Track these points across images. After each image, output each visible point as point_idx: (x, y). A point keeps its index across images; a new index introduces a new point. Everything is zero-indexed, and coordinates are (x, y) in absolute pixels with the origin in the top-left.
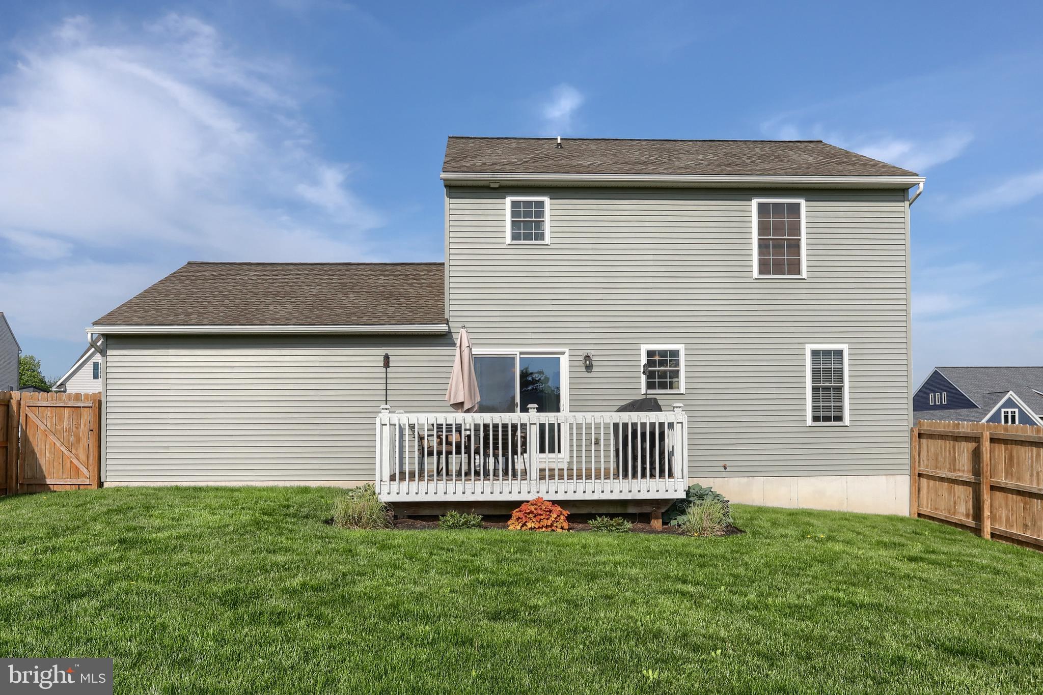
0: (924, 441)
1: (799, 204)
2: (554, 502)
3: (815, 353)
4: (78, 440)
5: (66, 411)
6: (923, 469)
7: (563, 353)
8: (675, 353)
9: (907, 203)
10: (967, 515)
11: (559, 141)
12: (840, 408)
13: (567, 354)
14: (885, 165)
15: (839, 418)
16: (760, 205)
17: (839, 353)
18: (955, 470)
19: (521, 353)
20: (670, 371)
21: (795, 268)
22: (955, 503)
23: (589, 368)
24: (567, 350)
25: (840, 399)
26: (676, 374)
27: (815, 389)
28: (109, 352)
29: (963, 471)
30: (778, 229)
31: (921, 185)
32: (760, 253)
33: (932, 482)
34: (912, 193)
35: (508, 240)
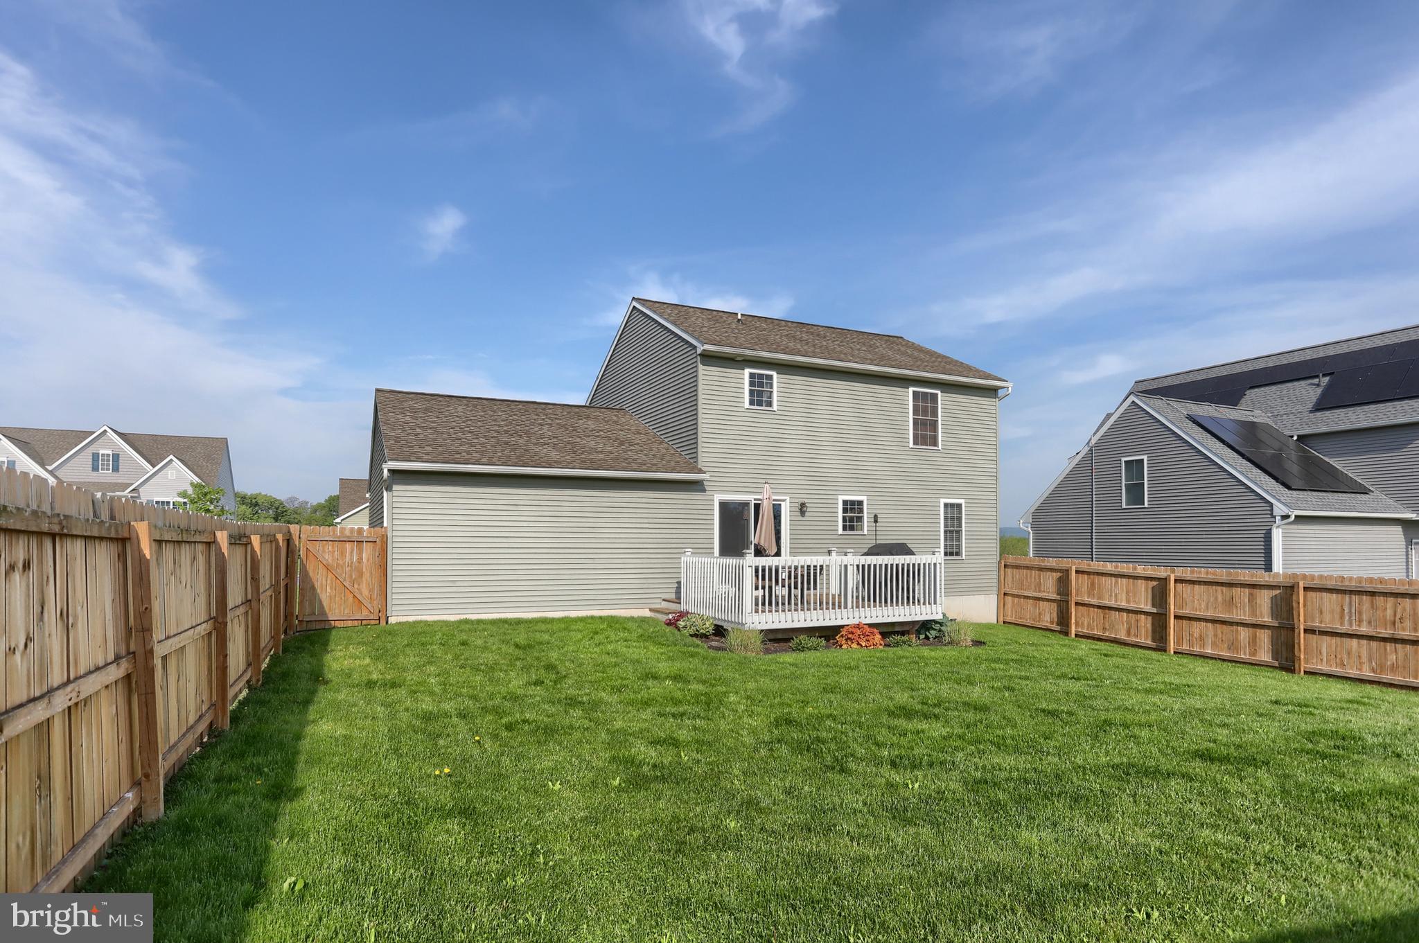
0: (1009, 571)
1: (937, 394)
2: (870, 625)
3: (946, 505)
4: (361, 575)
5: (348, 546)
6: (1008, 590)
7: (784, 500)
8: (860, 503)
9: (997, 399)
10: (1052, 622)
11: (739, 317)
12: (959, 546)
13: (788, 501)
14: (977, 371)
15: (958, 554)
16: (914, 392)
17: (959, 506)
18: (1040, 591)
19: (755, 500)
20: (857, 517)
21: (934, 442)
22: (1040, 614)
23: (803, 512)
24: (788, 498)
25: (959, 539)
26: (860, 519)
27: (946, 532)
28: (395, 487)
29: (1048, 592)
30: (925, 412)
31: (1010, 389)
32: (914, 430)
33: (1016, 600)
34: (1001, 393)
35: (747, 405)
